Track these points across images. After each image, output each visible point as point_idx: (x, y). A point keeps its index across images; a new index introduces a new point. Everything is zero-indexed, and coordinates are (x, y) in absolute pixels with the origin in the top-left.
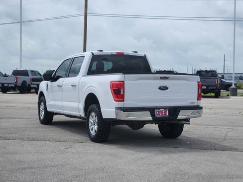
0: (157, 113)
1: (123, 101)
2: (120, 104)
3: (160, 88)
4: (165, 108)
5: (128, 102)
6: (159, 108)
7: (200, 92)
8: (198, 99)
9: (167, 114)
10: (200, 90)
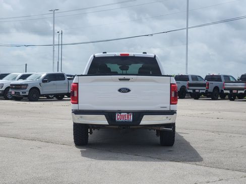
0: (118, 118)
1: (78, 103)
2: (75, 107)
3: (120, 90)
4: (128, 112)
5: (83, 105)
6: (120, 112)
7: (173, 95)
8: (171, 104)
9: (131, 118)
10: (173, 93)
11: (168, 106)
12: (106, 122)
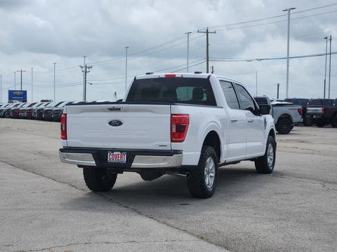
0: (111, 158)
1: (66, 138)
3: (110, 123)
4: (121, 151)
6: (113, 150)
7: (174, 130)
8: (172, 141)
9: (124, 159)
10: (174, 127)
11: (168, 144)
12: (93, 163)
